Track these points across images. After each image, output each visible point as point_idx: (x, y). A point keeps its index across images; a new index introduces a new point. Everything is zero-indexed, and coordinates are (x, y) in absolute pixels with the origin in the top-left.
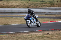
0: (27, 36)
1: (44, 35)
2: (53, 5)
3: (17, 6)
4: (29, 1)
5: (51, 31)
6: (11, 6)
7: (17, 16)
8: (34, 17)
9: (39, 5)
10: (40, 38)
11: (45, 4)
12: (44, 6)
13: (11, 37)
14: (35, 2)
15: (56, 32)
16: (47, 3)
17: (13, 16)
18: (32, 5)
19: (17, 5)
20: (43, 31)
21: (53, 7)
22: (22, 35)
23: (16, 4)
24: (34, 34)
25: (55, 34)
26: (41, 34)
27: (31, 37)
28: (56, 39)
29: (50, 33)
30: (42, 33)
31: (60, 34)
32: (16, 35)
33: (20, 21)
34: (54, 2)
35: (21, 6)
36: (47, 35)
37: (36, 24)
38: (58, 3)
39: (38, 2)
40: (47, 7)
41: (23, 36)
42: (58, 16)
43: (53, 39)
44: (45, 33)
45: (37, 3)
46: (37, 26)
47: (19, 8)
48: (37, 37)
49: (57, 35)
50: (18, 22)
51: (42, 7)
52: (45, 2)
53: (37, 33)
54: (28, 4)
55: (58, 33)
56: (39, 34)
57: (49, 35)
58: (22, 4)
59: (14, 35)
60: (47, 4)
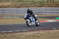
0: (18, 35)
1: (35, 35)
2: (43, 5)
3: (8, 7)
4: (20, 1)
5: (41, 31)
6: (3, 6)
7: (8, 16)
8: (33, 17)
9: (30, 5)
10: (31, 37)
11: (35, 5)
12: (34, 6)
13: (3, 37)
14: (26, 3)
15: (46, 31)
16: (37, 3)
17: (4, 15)
18: (23, 5)
19: (9, 5)
20: (34, 30)
21: (43, 7)
22: (13, 34)
23: (7, 4)
24: (25, 33)
25: (45, 33)
26: (31, 33)
27: (21, 36)
28: (46, 38)
29: (40, 32)
30: (33, 33)
31: (50, 34)
32: (7, 34)
33: (11, 20)
34: (44, 2)
35: (12, 6)
36: (37, 35)
37: (36, 23)
38: (48, 3)
39: (28, 2)
40: (37, 7)
41: (14, 36)
42: (48, 16)
43: (43, 38)
44: (36, 32)
45: (28, 4)
46: (36, 25)
47: (11, 8)
48: (27, 37)
49: (47, 35)
50: (9, 21)
51: (32, 7)
52: (36, 3)
53: (27, 33)
54: (19, 4)
55: (48, 32)
56: (29, 33)
57: (39, 35)
58: (13, 5)
59: (5, 35)
60: (37, 5)
